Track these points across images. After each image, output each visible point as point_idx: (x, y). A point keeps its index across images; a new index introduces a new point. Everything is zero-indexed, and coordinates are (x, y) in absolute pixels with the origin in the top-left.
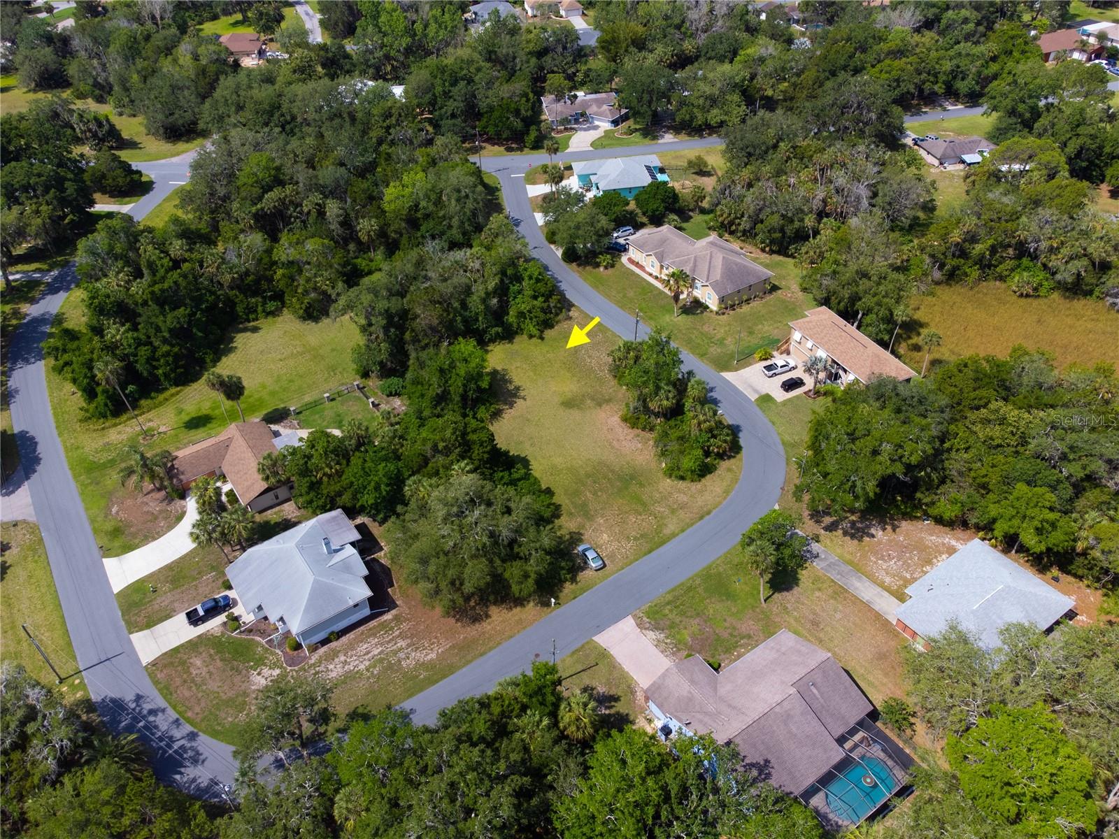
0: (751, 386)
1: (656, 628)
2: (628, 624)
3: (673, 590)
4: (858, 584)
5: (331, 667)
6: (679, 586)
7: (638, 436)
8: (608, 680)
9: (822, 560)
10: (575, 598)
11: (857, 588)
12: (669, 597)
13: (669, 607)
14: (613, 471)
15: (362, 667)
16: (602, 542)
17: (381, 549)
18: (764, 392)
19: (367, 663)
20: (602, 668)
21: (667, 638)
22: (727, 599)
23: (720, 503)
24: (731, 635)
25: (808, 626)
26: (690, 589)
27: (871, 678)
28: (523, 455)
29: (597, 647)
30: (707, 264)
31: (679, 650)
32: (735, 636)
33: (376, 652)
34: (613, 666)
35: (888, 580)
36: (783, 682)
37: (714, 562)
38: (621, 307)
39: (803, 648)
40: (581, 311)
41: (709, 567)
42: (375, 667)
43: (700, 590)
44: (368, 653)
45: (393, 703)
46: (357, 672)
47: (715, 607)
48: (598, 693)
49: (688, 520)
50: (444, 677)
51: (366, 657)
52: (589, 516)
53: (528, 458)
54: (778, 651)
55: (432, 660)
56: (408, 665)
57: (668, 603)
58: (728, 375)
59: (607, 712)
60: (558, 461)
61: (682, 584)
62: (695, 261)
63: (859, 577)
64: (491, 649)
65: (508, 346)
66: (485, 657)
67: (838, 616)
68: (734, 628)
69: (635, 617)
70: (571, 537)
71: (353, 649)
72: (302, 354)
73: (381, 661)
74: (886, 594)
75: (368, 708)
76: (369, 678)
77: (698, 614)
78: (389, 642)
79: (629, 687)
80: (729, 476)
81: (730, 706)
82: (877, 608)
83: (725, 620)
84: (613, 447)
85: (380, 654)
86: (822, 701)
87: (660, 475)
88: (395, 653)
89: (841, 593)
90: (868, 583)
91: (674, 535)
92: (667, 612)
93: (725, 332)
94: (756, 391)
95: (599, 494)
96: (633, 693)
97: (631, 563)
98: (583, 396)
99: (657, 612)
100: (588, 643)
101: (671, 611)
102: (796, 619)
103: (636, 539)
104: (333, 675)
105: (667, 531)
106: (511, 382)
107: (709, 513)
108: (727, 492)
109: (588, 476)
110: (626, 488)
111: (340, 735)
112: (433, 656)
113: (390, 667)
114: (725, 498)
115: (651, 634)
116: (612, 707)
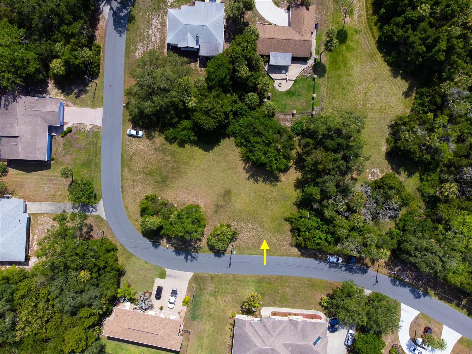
0: (175, 277)
1: (90, 131)
2: (99, 122)
3: (100, 149)
4: (51, 208)
5: (158, 22)
6: (100, 153)
7: (184, 204)
8: (85, 100)
9: (70, 208)
10: (123, 115)
11: (49, 205)
12: (98, 145)
13: (95, 142)
14: (173, 178)
15: (150, 31)
16: (140, 144)
17: (200, 66)
18: (167, 279)
19: (150, 33)
20: (90, 102)
21: (85, 131)
22: (83, 163)
23: (124, 201)
24: (69, 151)
25: (52, 178)
26: (96, 155)
27: (20, 176)
28: (211, 151)
29: (99, 106)
30: (261, 335)
31: (77, 130)
32: (68, 152)
33: (153, 38)
34: (87, 106)
35: (43, 219)
36: (23, 136)
37: (100, 172)
38: (281, 277)
39: (31, 156)
40: (293, 255)
41: (99, 169)
42: (147, 35)
43: (93, 158)
44: (155, 35)
45: (128, 32)
46: (149, 28)
47: (83, 156)
48: (83, 94)
49: (125, 181)
50: (126, 53)
51: (153, 34)
52: (157, 149)
53: (207, 153)
54: (38, 149)
55: (135, 53)
56: (139, 45)
57: (96, 143)
58: (189, 275)
59: (75, 92)
60: (197, 163)
61: (100, 154)
62: (270, 333)
63: (52, 211)
64: (125, 74)
65: (294, 201)
66: (123, 70)
67: (46, 190)
68: (71, 154)
69: (99, 128)
70: (151, 135)
71: (160, 32)
72: (365, 105)
73: (148, 38)
74: (39, 212)
75: (132, 24)
76: (144, 30)
77: (85, 148)
78: (154, 45)
79: (77, 104)
80: (134, 217)
81: (31, 115)
82: (37, 203)
83: (76, 155)
84: (186, 188)
85: (151, 39)
86: (11, 143)
87: (157, 194)
88: (148, 44)
89: (53, 199)
90: (48, 211)
91: (123, 171)
92: (94, 139)
93: (219, 304)
94: (171, 276)
95: (165, 163)
96: (74, 103)
97: (122, 146)
98: (228, 203)
99: (96, 136)
100: (103, 105)
101: (93, 141)
102: (57, 176)
103: (132, 156)
104: (154, 20)
105: (126, 170)
106: (264, 181)
107: (122, 192)
108: (127, 208)
109: (178, 167)
110: (160, 175)
111: (129, 10)
112: (137, 54)
113: (143, 39)
114: (124, 204)
115: (90, 127)
116: (75, 94)
